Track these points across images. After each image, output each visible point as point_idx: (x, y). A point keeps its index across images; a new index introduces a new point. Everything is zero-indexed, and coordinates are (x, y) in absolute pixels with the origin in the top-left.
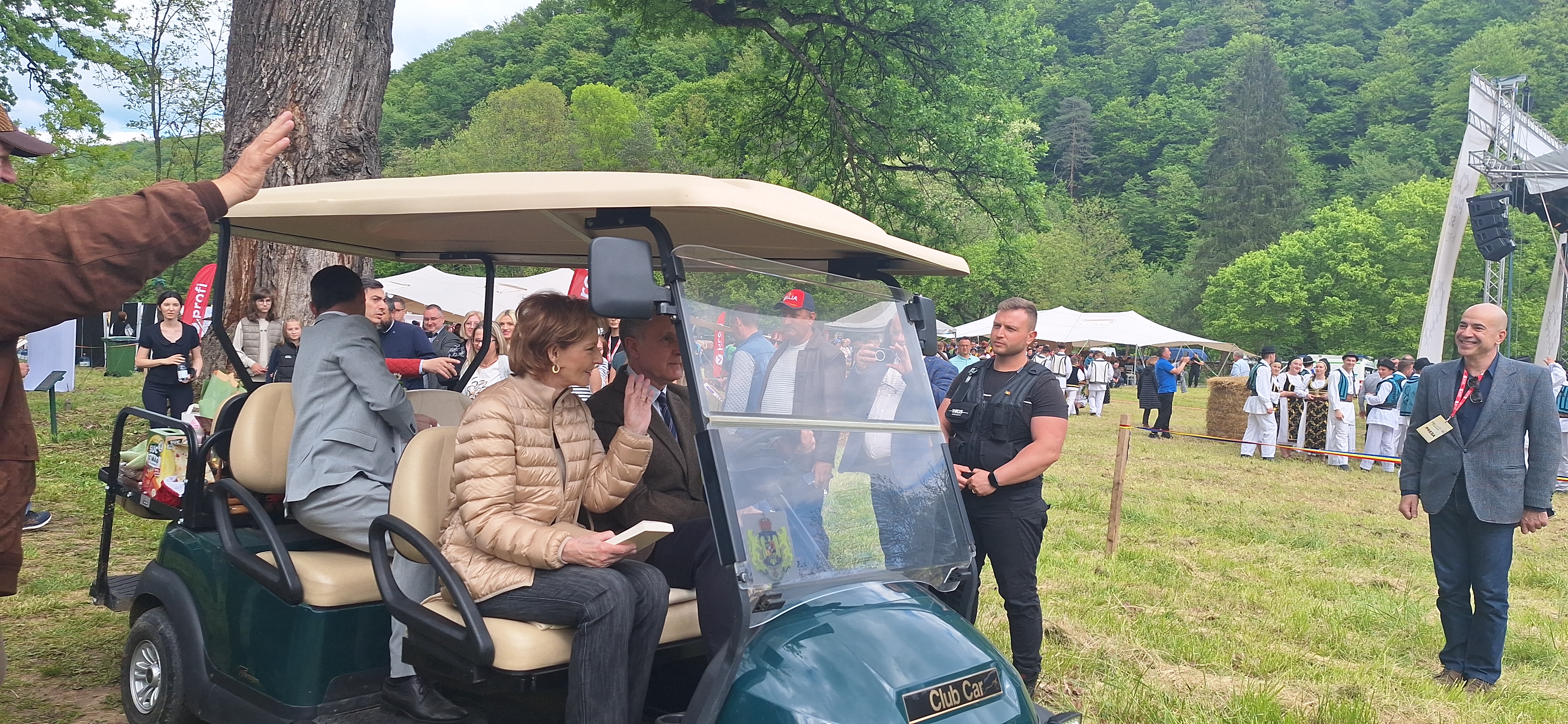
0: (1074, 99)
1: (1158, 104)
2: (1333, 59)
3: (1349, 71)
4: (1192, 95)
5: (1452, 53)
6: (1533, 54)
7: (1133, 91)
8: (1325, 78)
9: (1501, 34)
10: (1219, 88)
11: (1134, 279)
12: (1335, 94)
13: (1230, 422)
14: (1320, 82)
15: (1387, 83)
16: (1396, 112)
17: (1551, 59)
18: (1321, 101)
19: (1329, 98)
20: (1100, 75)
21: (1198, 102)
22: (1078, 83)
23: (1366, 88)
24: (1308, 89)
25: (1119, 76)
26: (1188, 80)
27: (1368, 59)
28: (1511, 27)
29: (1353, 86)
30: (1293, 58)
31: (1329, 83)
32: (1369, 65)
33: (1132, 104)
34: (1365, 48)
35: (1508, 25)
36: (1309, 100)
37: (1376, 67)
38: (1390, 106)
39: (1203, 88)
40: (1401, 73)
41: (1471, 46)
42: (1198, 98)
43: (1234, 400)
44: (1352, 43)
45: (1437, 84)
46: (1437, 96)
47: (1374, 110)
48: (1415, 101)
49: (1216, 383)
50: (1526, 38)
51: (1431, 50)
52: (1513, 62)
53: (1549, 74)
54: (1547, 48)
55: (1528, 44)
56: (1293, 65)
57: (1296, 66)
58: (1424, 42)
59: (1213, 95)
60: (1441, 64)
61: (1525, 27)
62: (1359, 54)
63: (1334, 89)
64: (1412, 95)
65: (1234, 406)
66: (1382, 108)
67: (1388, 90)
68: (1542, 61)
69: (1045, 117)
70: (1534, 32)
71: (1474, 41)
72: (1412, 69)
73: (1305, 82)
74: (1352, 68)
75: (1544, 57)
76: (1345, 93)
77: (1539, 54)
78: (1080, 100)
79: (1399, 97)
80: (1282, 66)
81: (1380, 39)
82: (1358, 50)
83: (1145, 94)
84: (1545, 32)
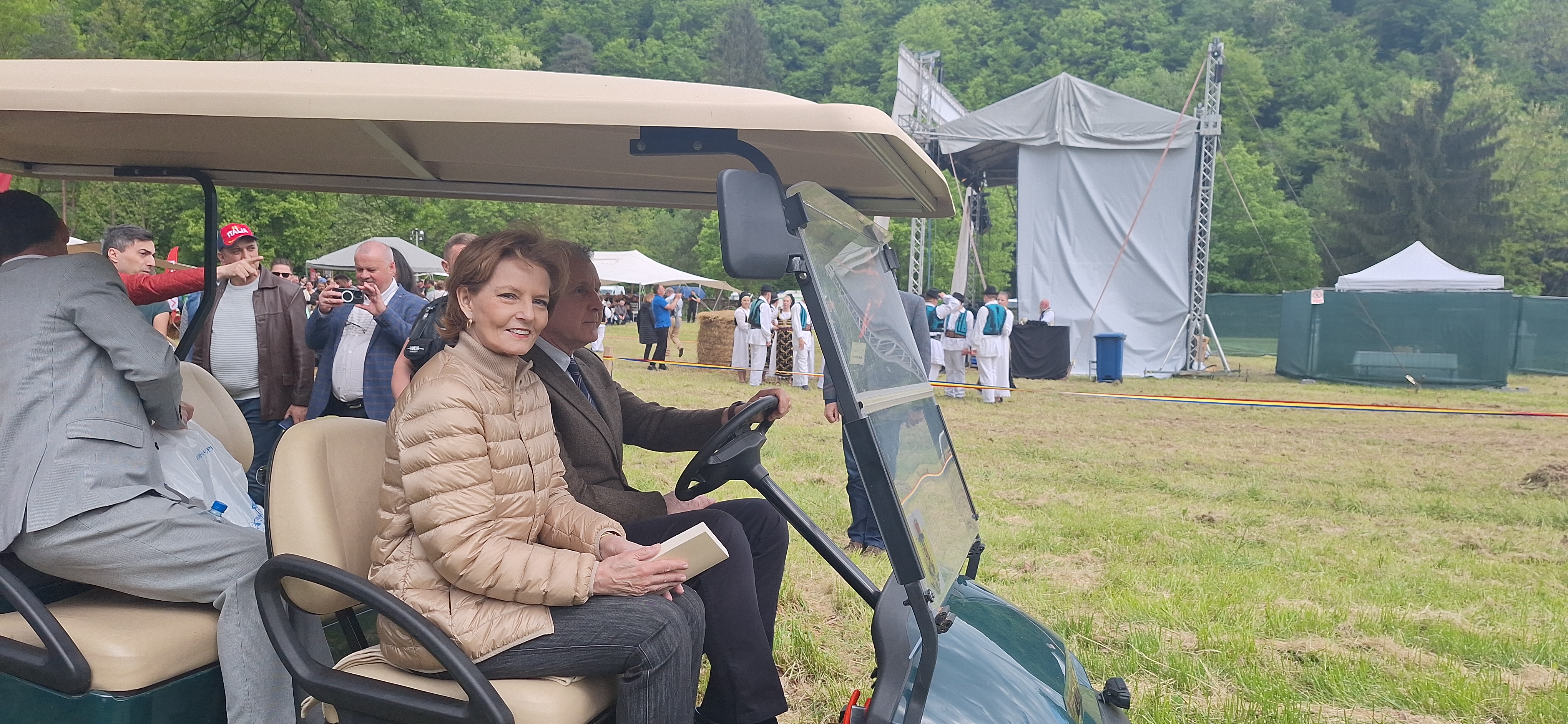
0: (575, 35)
1: (655, 49)
2: (804, 21)
3: (817, 34)
4: (685, 43)
5: (896, 26)
6: (955, 32)
7: (632, 33)
8: (797, 38)
9: (932, 12)
10: (709, 39)
11: (640, 220)
12: (806, 54)
13: (716, 352)
14: (794, 42)
15: (846, 48)
16: (854, 75)
17: (967, 38)
18: (795, 59)
19: (802, 58)
20: (599, 14)
21: (691, 51)
22: (579, 20)
23: (830, 51)
24: (784, 47)
25: (618, 17)
26: (682, 28)
27: (832, 24)
28: (939, 7)
29: (820, 48)
30: (771, 17)
31: (802, 43)
32: (833, 30)
33: (631, 46)
34: (829, 14)
35: (937, 5)
36: (785, 57)
37: (839, 32)
38: (849, 69)
39: (695, 38)
40: (857, 40)
41: (910, 20)
42: (691, 46)
43: (720, 332)
44: (819, 8)
45: (885, 52)
46: (885, 63)
47: (837, 71)
48: (868, 66)
49: (705, 318)
50: (950, 18)
51: (880, 21)
52: (940, 38)
53: (965, 50)
54: (964, 28)
55: (951, 23)
56: (771, 23)
57: (773, 25)
58: (875, 13)
59: (704, 45)
60: (887, 34)
61: (949, 8)
62: (824, 19)
63: (805, 49)
64: (866, 61)
65: (719, 338)
66: (843, 70)
67: (847, 54)
68: (961, 40)
69: (547, 51)
70: (955, 13)
71: (912, 16)
72: (866, 36)
73: (781, 41)
74: (819, 31)
75: (962, 36)
76: (814, 54)
77: (959, 33)
78: (581, 37)
79: (856, 61)
80: (762, 23)
81: (840, 6)
82: (824, 14)
83: (643, 38)
84: (963, 14)
